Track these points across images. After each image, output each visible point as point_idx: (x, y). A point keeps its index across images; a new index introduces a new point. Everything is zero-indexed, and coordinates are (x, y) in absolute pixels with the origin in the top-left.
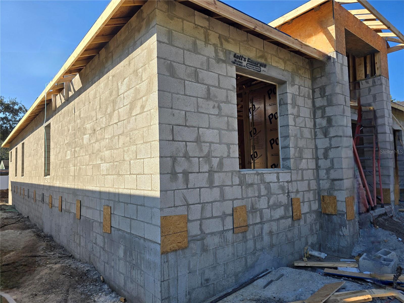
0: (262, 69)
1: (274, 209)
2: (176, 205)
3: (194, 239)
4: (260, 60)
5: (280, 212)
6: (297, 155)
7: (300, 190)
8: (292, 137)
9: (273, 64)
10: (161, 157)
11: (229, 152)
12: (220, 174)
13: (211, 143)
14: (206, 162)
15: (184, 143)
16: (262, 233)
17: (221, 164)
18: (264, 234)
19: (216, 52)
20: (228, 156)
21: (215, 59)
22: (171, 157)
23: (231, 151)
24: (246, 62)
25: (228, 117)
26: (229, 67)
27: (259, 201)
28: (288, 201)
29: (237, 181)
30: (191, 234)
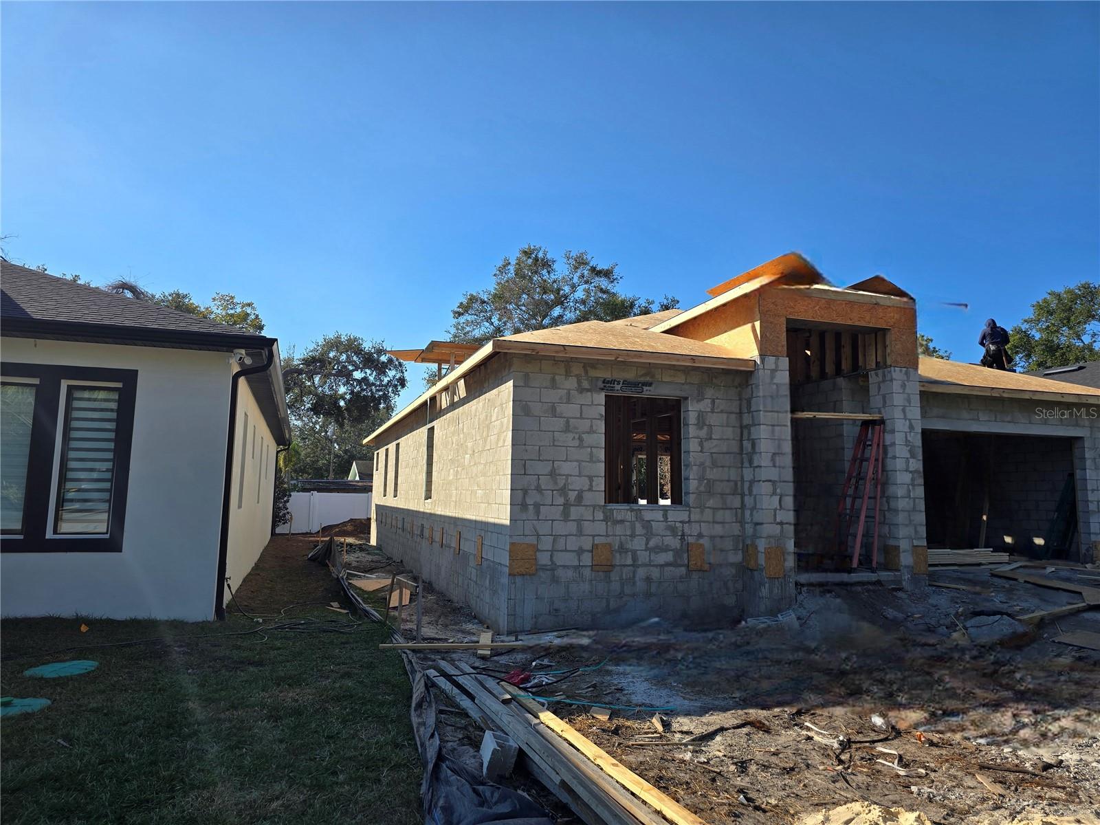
0: (645, 388)
1: (657, 553)
2: (526, 534)
3: (544, 568)
4: (642, 379)
5: (668, 557)
6: (702, 489)
7: (705, 534)
8: (694, 467)
9: (664, 380)
10: (511, 490)
11: (591, 485)
12: (578, 507)
13: (568, 476)
14: (561, 495)
15: (537, 476)
16: (634, 577)
17: (580, 498)
18: (637, 579)
19: (579, 382)
20: (590, 490)
21: (577, 390)
22: (521, 490)
23: (594, 483)
24: (621, 385)
25: (591, 447)
26: (595, 395)
27: (632, 541)
28: (682, 545)
29: (600, 516)
30: (540, 563)
